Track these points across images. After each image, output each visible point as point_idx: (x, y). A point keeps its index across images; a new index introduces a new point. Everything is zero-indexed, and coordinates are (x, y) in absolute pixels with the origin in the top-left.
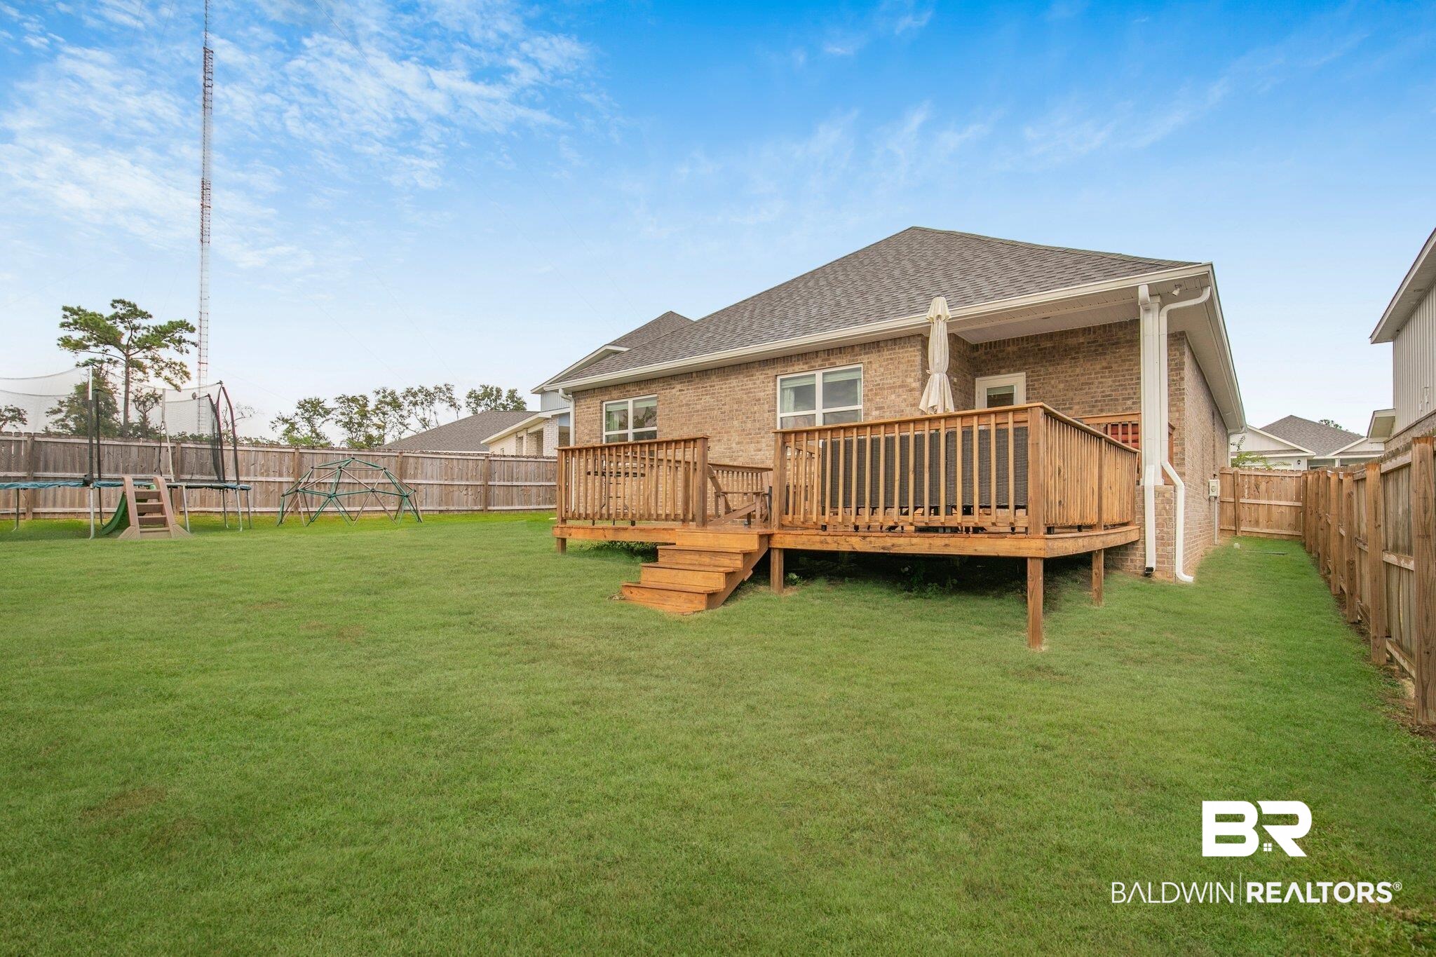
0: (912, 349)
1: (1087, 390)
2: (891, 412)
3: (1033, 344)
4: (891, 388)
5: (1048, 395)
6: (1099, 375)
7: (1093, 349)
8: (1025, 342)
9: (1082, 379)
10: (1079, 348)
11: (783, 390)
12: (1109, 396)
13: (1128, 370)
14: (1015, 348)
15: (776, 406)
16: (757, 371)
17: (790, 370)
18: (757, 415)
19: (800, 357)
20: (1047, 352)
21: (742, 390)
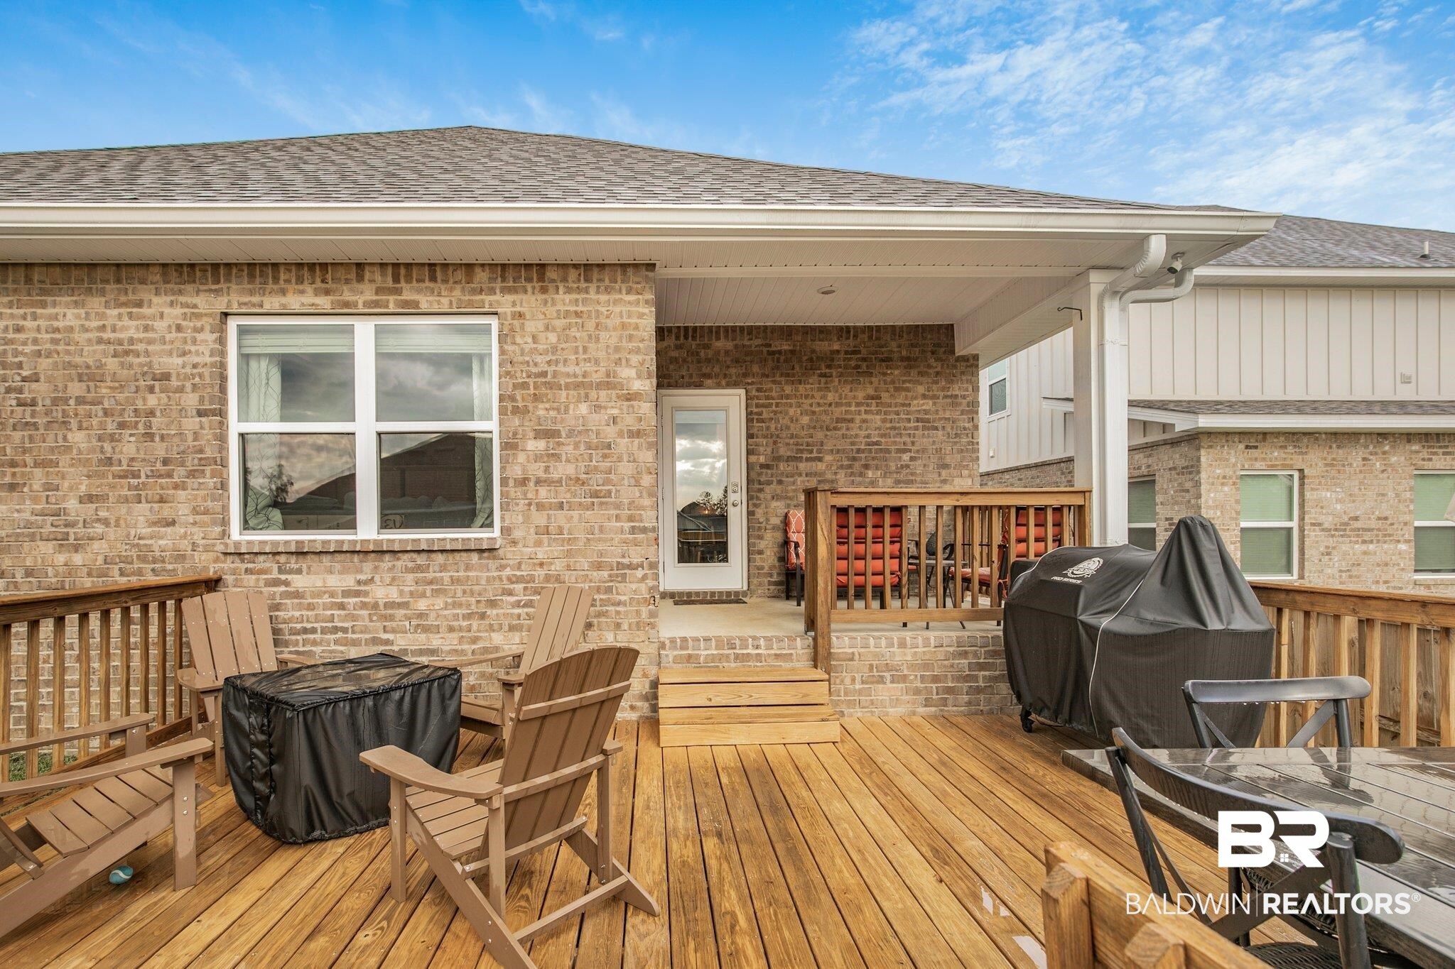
0: (632, 298)
1: (844, 431)
2: (576, 446)
3: (759, 342)
4: (577, 386)
5: (784, 434)
6: (863, 409)
7: (853, 363)
8: (747, 337)
9: (838, 412)
10: (832, 360)
11: (245, 358)
12: (877, 443)
13: (903, 405)
14: (729, 345)
15: (223, 401)
16: (157, 293)
17: (272, 303)
18: (156, 421)
19: (306, 272)
20: (782, 358)
21: (100, 341)
